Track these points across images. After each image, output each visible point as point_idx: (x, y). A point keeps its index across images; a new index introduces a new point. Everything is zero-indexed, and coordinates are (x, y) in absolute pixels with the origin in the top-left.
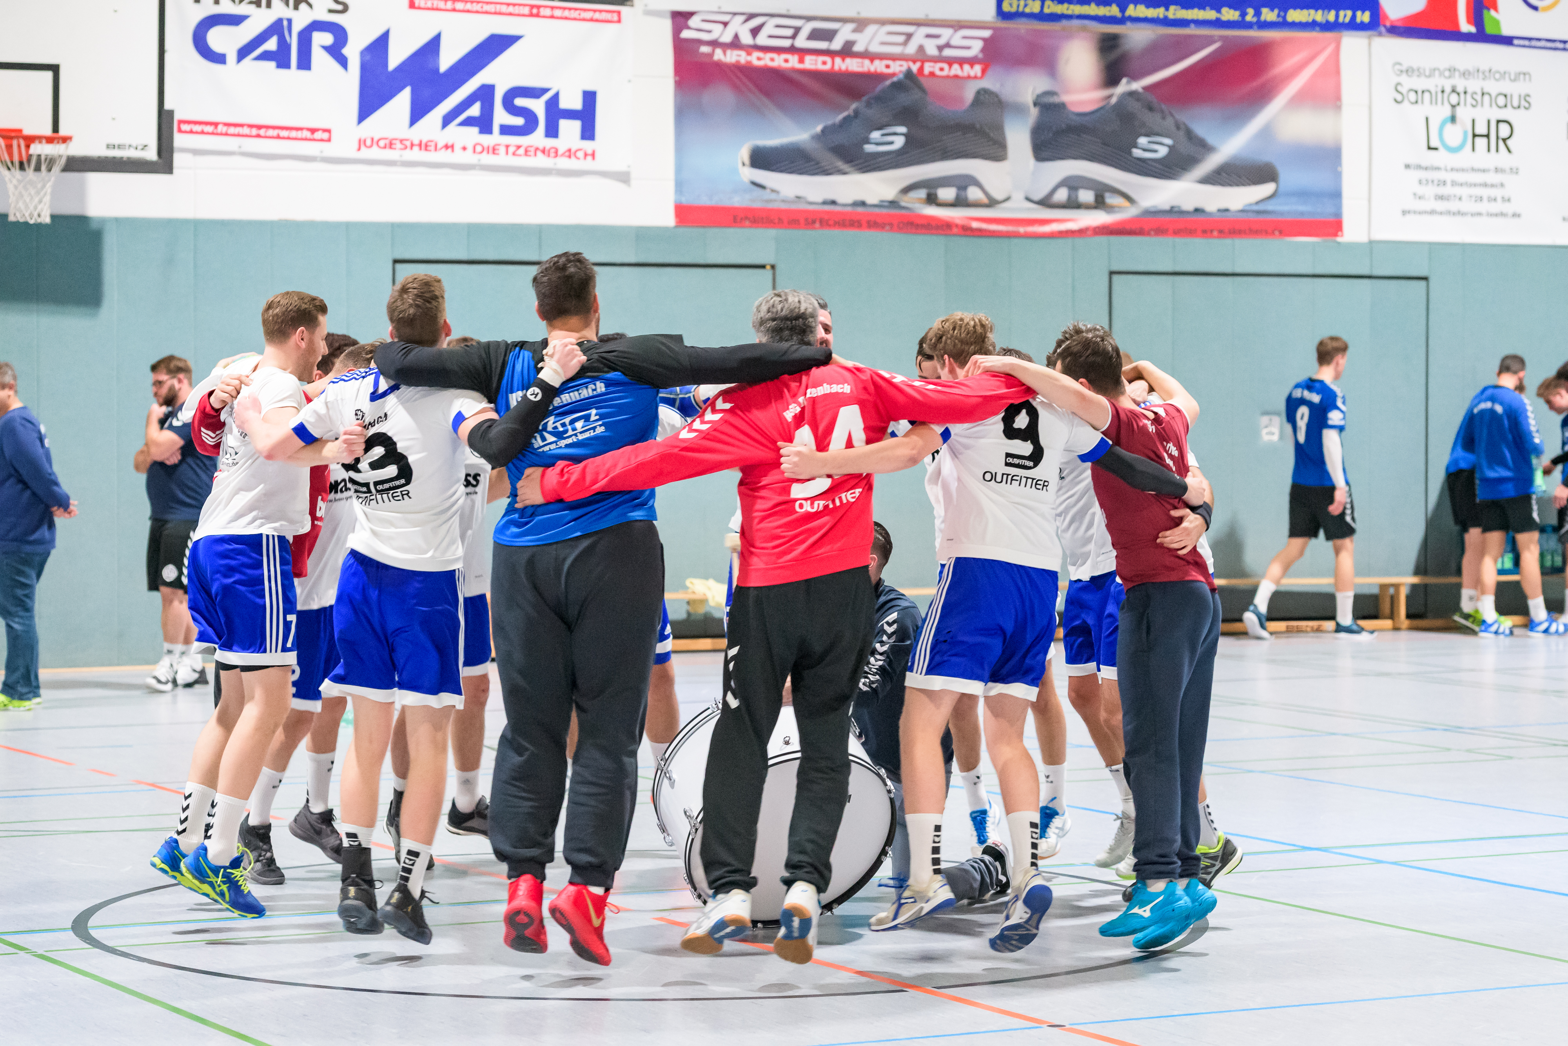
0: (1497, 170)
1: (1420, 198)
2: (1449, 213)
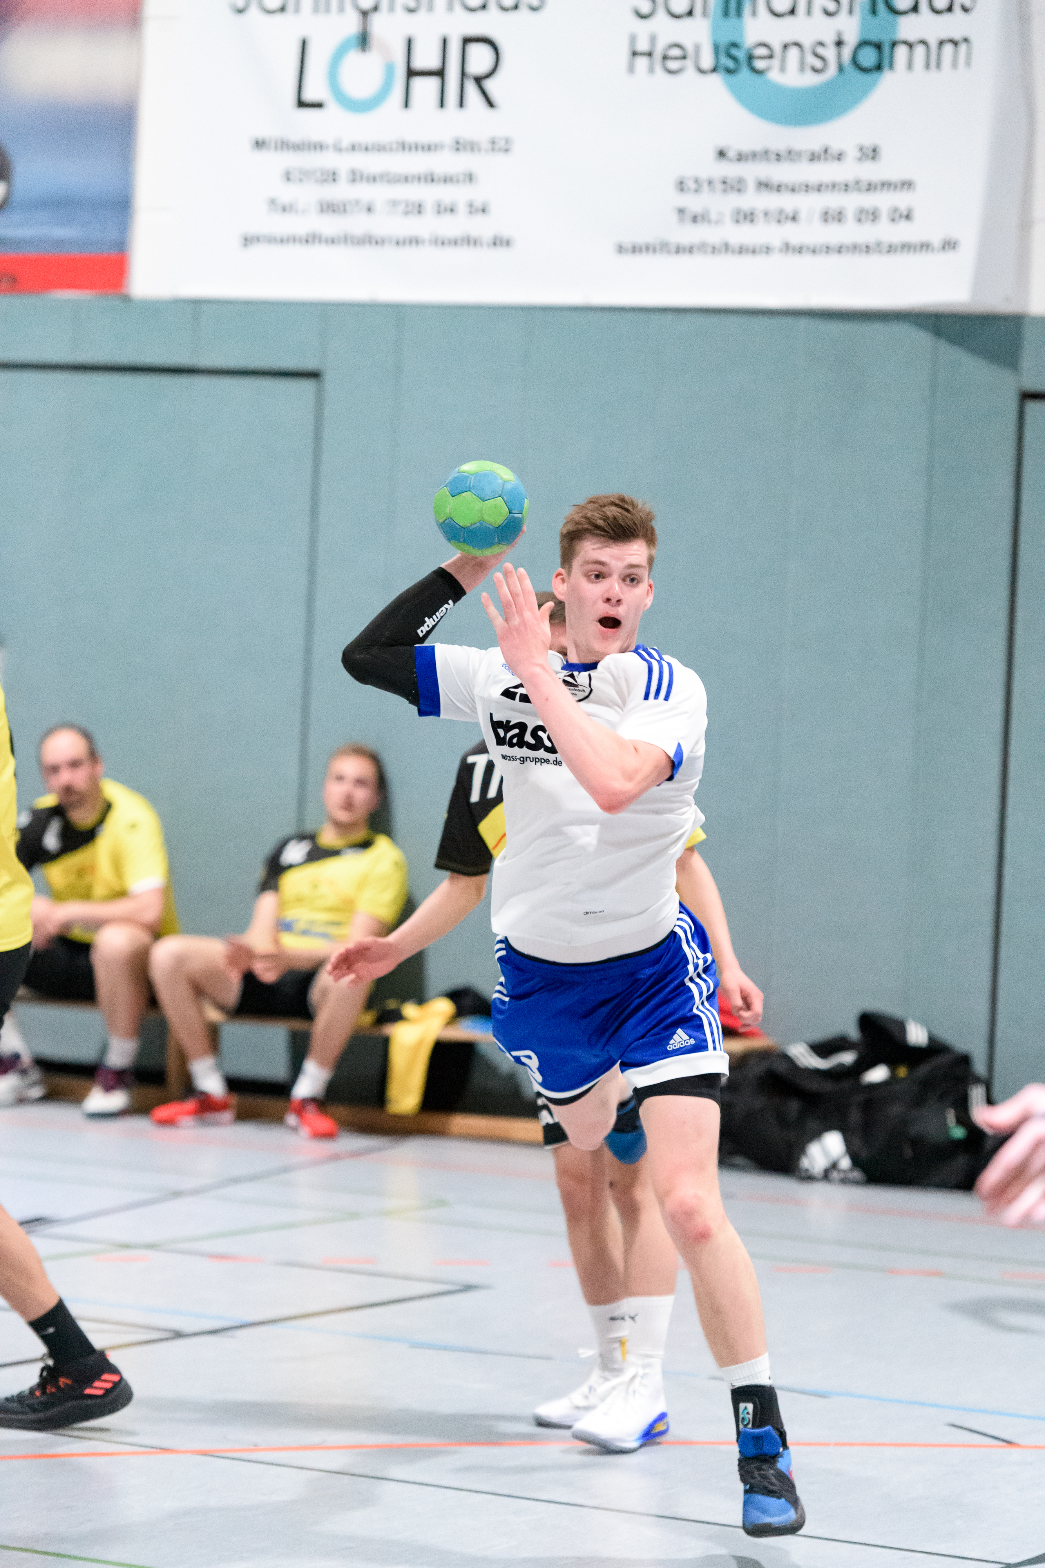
0: (459, 146)
1: (284, 209)
2: (347, 240)
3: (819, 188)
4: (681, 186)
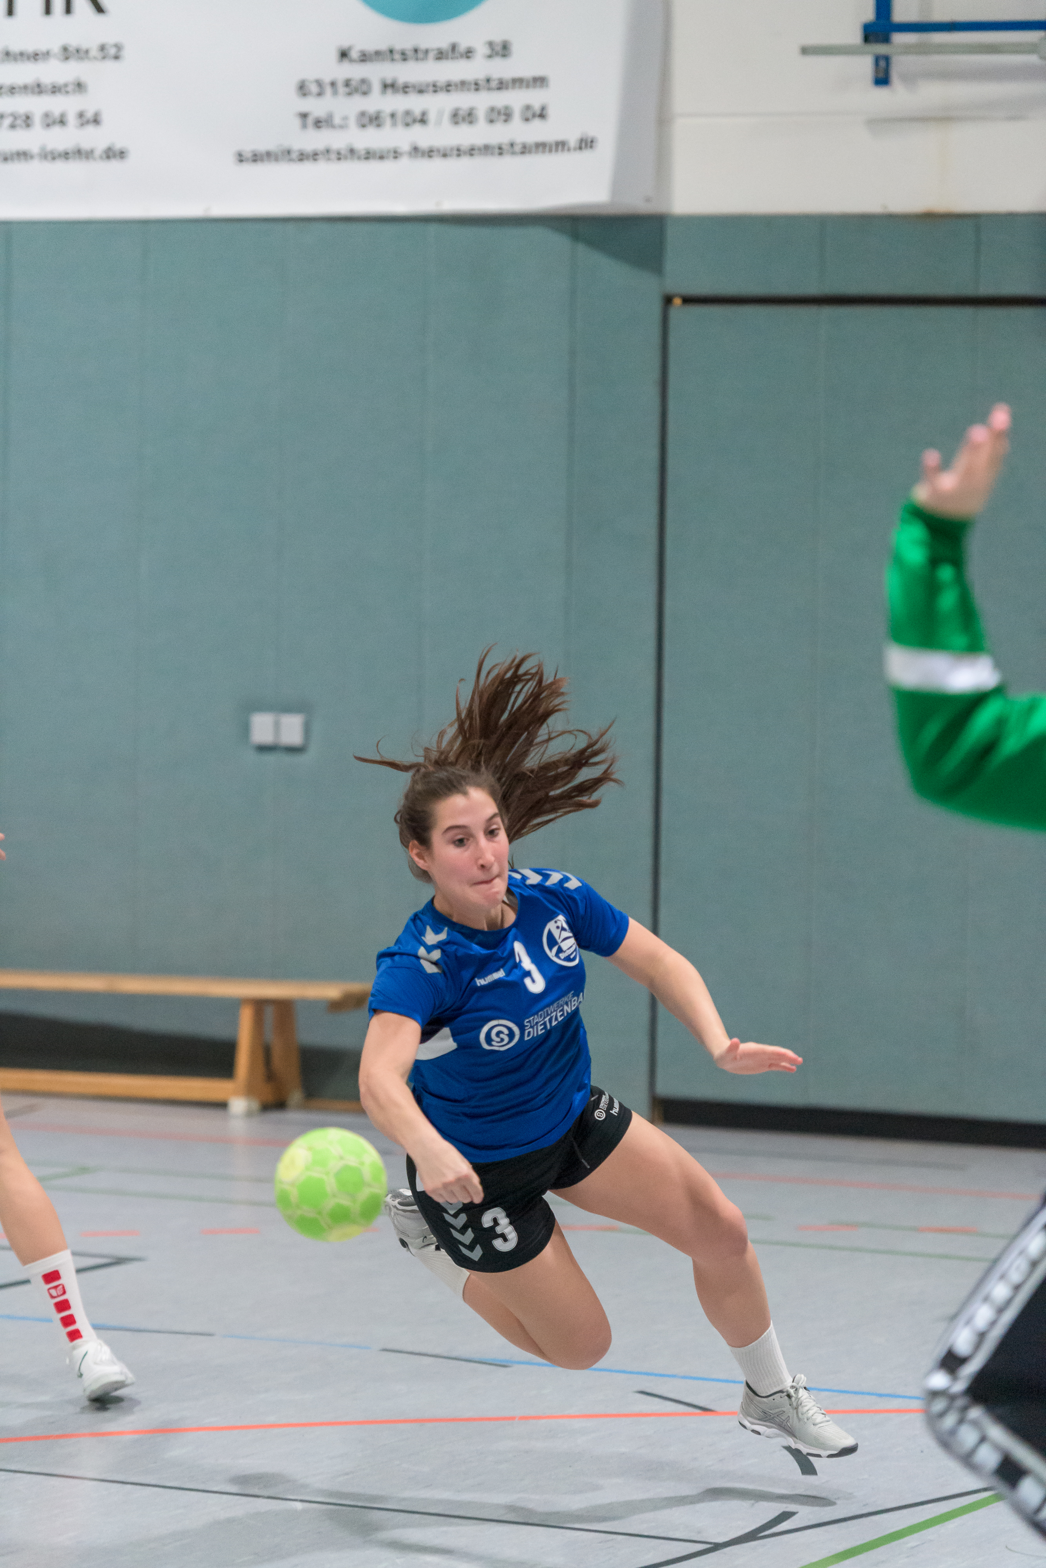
0: (67, 53)
3: (448, 87)
4: (302, 89)
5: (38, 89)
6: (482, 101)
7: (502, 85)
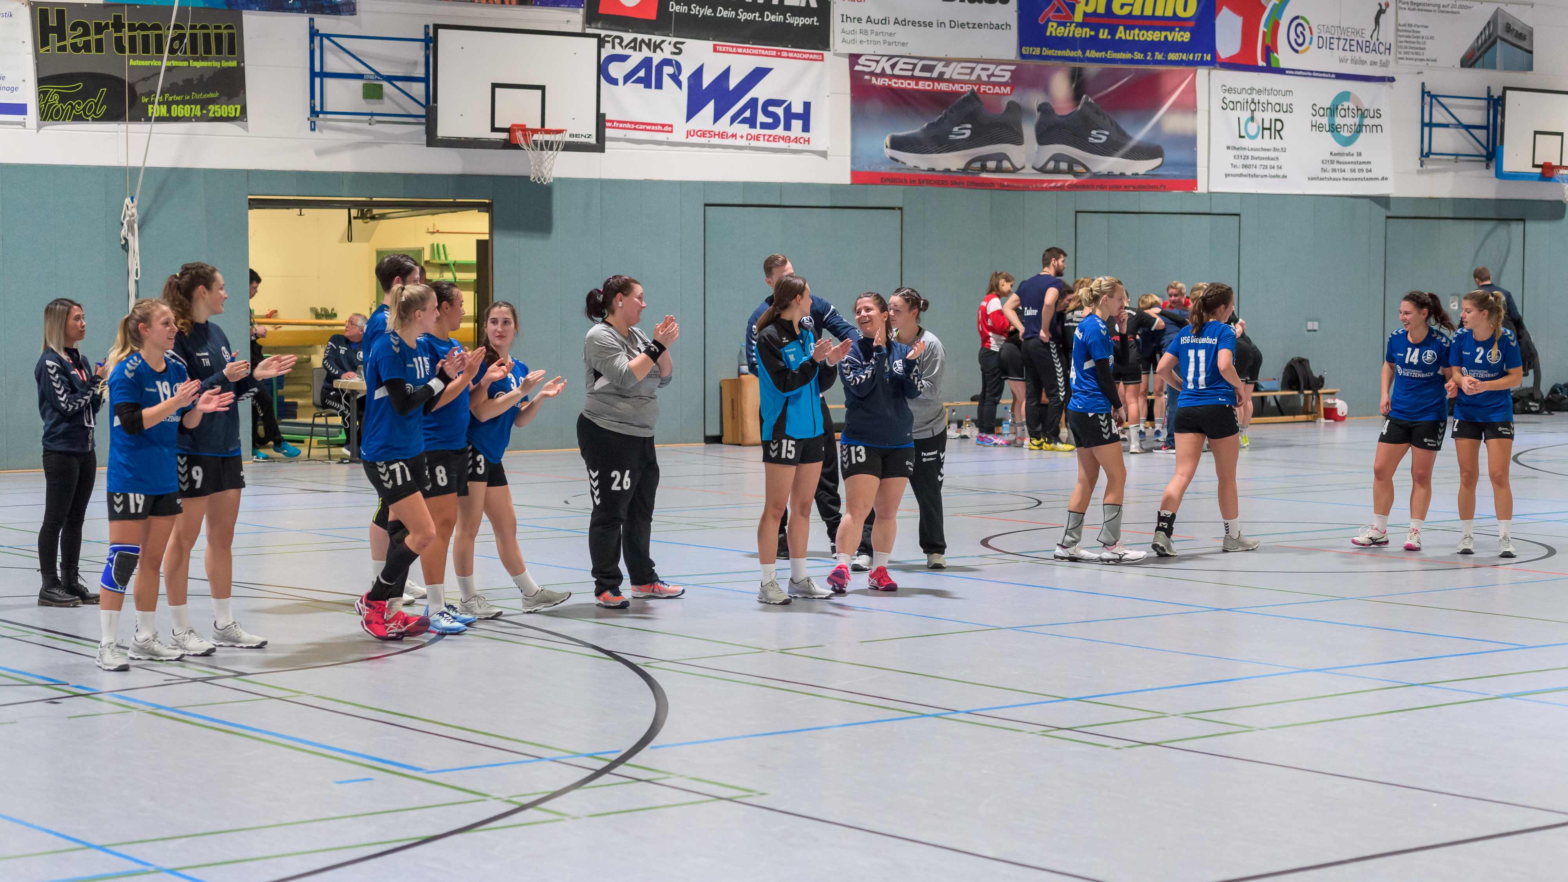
0: (1275, 150)
1: (1235, 167)
2: (1249, 175)
3: (1348, 163)
4: (1323, 162)
5: (1268, 159)
6: (1357, 167)
7: (1360, 163)
